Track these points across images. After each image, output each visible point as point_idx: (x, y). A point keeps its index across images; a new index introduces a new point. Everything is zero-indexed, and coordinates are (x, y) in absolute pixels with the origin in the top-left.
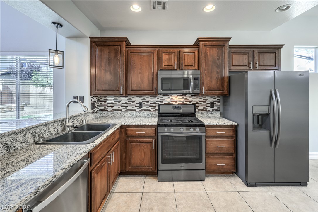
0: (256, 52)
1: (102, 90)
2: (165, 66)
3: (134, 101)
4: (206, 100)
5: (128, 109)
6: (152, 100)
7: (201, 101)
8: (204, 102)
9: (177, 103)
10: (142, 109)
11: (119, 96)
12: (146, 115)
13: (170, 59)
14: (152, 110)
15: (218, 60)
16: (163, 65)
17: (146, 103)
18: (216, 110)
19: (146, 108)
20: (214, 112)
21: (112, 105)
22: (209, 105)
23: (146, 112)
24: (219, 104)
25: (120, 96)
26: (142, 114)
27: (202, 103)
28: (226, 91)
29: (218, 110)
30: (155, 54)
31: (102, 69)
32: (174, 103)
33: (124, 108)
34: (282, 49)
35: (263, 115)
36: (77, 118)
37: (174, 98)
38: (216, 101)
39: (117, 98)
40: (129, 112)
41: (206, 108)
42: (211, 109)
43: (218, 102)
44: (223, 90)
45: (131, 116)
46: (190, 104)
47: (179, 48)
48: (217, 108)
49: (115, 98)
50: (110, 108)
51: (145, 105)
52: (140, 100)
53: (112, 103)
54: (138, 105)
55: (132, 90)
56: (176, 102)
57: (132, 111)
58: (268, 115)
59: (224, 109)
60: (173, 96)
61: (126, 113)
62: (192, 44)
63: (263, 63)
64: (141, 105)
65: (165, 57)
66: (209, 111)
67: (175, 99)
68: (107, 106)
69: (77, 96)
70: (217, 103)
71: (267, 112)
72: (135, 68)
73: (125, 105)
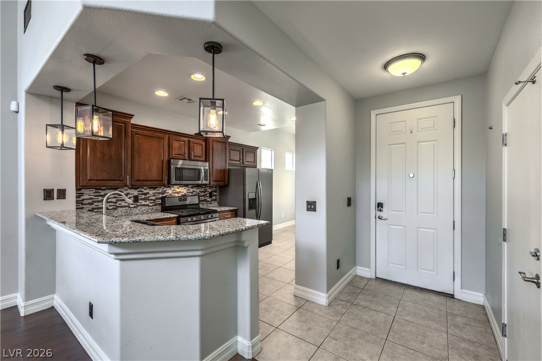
0: (244, 150)
1: (97, 180)
2: (175, 154)
4: (206, 191)
5: (117, 205)
6: (151, 192)
7: (202, 192)
8: (204, 192)
9: (180, 195)
10: (138, 204)
11: (102, 188)
12: (144, 211)
13: (180, 148)
14: (152, 205)
15: (221, 154)
16: (174, 153)
17: (143, 197)
18: (214, 200)
19: (143, 203)
20: (213, 202)
21: (90, 201)
22: (208, 195)
23: (144, 208)
24: (216, 194)
25: (104, 188)
26: (139, 210)
27: (203, 194)
28: (226, 181)
29: (215, 200)
30: (165, 140)
31: (98, 151)
32: (177, 195)
33: (112, 204)
34: (258, 150)
35: (252, 199)
37: (176, 189)
38: (214, 191)
39: (100, 191)
40: (120, 209)
41: (206, 198)
42: (210, 200)
43: (216, 192)
44: (225, 181)
45: (123, 214)
46: (191, 195)
47: (189, 137)
48: (214, 198)
49: (96, 191)
50: (88, 206)
51: (142, 199)
52: (135, 193)
53: (90, 199)
55: (137, 180)
56: (178, 193)
57: (124, 209)
58: (255, 199)
59: (220, 199)
60: (175, 187)
61: (116, 211)
62: (193, 134)
64: (136, 199)
65: (176, 144)
66: (208, 201)
67: (178, 190)
68: (82, 204)
69: (53, 190)
70: (215, 194)
71: (255, 197)
72: (142, 153)
73: (114, 200)
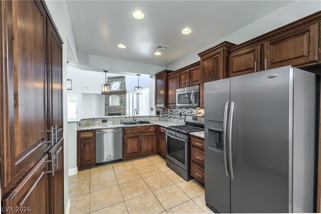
0: (267, 44)
1: (158, 104)
2: (182, 84)
3: (177, 112)
10: (181, 118)
13: (185, 79)
15: (213, 71)
17: (183, 114)
19: (183, 117)
26: (181, 121)
30: (178, 77)
33: (174, 116)
36: (144, 118)
40: (176, 118)
45: (176, 122)
47: (190, 68)
52: (180, 111)
54: (179, 114)
55: (169, 104)
61: (174, 119)
63: (280, 58)
65: (183, 77)
69: (152, 108)
